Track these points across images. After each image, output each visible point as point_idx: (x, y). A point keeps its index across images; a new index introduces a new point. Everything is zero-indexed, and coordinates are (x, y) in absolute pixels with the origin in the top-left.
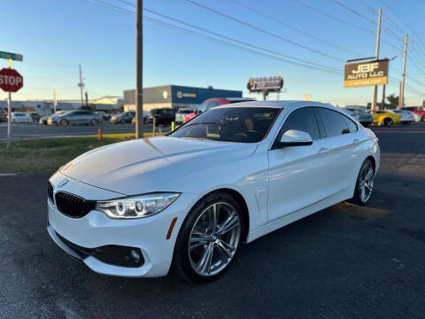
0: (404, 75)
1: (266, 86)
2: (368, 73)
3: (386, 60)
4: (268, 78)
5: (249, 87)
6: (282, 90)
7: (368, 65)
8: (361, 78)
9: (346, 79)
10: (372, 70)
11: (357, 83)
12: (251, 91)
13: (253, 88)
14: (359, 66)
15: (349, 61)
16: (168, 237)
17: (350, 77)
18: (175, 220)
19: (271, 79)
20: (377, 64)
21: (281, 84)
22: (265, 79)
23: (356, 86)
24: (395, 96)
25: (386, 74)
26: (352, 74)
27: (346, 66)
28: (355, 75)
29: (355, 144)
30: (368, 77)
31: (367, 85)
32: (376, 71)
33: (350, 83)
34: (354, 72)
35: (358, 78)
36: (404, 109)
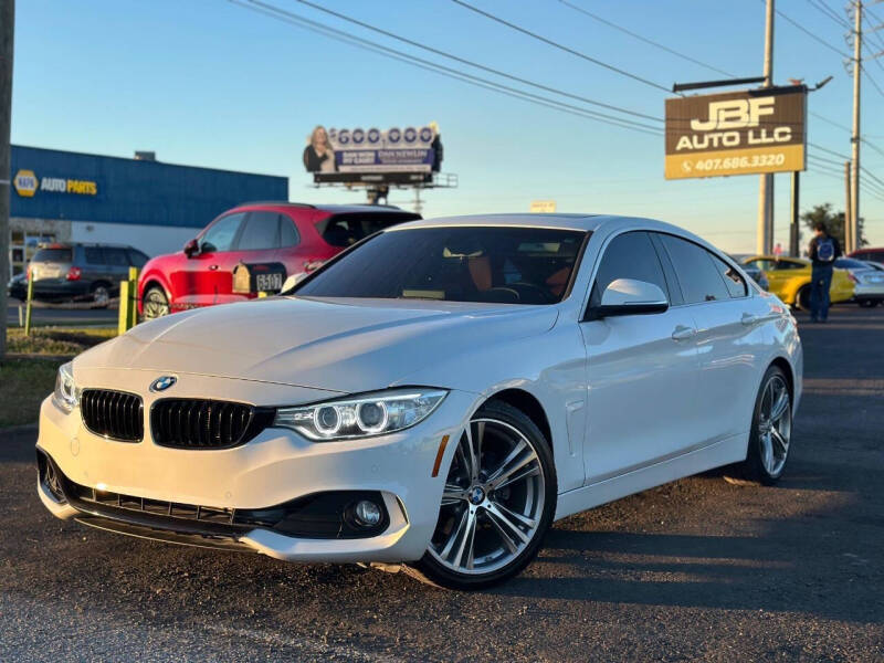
0: (857, 140)
1: (378, 161)
2: (743, 131)
3: (799, 90)
4: (384, 131)
5: (312, 161)
6: (439, 178)
7: (742, 103)
8: (721, 147)
9: (671, 149)
10: (755, 122)
11: (706, 164)
12: (321, 179)
13: (327, 168)
14: (713, 107)
15: (677, 88)
16: (435, 473)
17: (684, 142)
18: (446, 439)
19: (394, 137)
20: (770, 100)
21: (435, 155)
22: (374, 137)
23: (703, 175)
24: (833, 212)
25: (799, 137)
26: (690, 133)
27: (668, 102)
28: (701, 135)
29: (745, 326)
30: (744, 144)
31: (741, 172)
32: (767, 123)
33: (685, 164)
34: (696, 125)
35: (711, 148)
36: (861, 255)
